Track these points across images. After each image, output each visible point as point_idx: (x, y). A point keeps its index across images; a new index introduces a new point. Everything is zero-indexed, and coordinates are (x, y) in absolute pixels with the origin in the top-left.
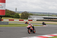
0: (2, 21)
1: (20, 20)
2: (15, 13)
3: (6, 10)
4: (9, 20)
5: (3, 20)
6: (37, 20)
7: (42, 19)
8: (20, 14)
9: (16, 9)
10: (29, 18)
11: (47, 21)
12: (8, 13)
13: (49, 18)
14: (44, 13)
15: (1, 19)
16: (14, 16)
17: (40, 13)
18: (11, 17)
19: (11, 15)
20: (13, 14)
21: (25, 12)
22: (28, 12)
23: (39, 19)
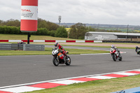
0: (30, 43)
1: (67, 41)
2: (58, 26)
3: (39, 21)
4: (46, 41)
5: (32, 41)
6: (103, 41)
7: (115, 38)
8: (68, 29)
9: (60, 19)
10: (86, 37)
11: (124, 42)
12: (43, 26)
13: (128, 37)
14: (117, 26)
15: (29, 38)
16: (56, 32)
17: (110, 26)
18: (49, 35)
19: (50, 30)
20: (53, 29)
21: (78, 24)
22: (85, 25)
23: (107, 38)
